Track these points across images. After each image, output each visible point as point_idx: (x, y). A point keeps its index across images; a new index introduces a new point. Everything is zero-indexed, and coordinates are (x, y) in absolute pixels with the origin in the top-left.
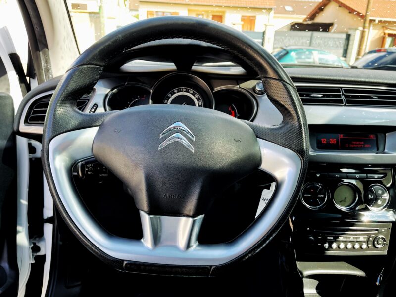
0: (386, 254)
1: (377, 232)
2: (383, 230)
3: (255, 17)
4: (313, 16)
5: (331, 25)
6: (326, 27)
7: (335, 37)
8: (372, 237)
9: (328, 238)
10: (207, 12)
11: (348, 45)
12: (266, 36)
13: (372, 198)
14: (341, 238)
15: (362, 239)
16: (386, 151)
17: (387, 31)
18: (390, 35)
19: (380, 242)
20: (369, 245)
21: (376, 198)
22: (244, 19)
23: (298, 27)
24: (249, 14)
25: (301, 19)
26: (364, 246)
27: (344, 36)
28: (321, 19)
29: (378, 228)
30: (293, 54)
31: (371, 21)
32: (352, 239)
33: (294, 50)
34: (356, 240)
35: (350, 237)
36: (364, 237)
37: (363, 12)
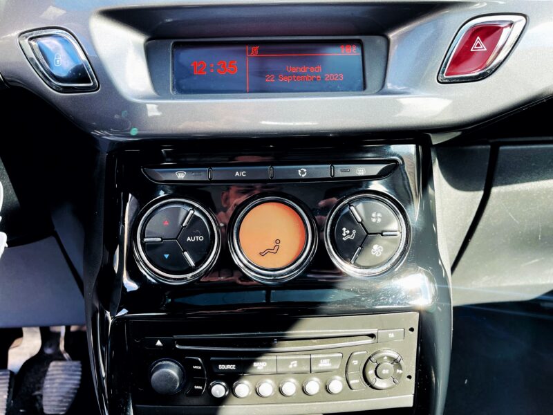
0: (410, 403)
1: (370, 340)
2: (391, 335)
8: (357, 357)
9: (221, 367)
13: (352, 237)
14: (259, 366)
15: (325, 364)
16: (389, 86)
19: (385, 372)
20: (351, 382)
21: (365, 238)
26: (337, 385)
29: (373, 331)
32: (293, 365)
34: (306, 368)
35: (289, 362)
36: (333, 360)
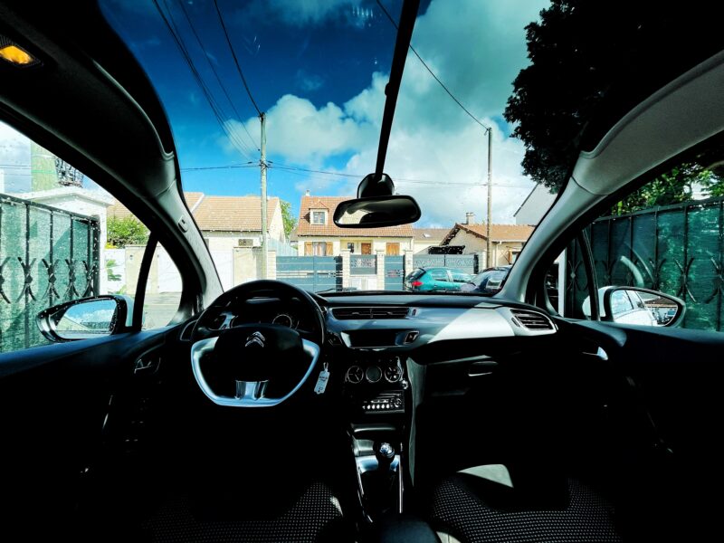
3: (398, 243)
4: (447, 241)
5: (462, 248)
6: (457, 250)
7: (466, 258)
10: (358, 241)
11: (477, 263)
12: (407, 259)
17: (511, 250)
18: (514, 253)
22: (389, 246)
23: (434, 251)
24: (393, 241)
25: (437, 244)
27: (473, 257)
28: (453, 243)
30: (430, 273)
31: (495, 243)
33: (430, 270)
37: (486, 236)
